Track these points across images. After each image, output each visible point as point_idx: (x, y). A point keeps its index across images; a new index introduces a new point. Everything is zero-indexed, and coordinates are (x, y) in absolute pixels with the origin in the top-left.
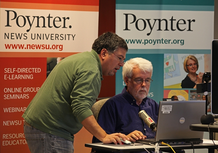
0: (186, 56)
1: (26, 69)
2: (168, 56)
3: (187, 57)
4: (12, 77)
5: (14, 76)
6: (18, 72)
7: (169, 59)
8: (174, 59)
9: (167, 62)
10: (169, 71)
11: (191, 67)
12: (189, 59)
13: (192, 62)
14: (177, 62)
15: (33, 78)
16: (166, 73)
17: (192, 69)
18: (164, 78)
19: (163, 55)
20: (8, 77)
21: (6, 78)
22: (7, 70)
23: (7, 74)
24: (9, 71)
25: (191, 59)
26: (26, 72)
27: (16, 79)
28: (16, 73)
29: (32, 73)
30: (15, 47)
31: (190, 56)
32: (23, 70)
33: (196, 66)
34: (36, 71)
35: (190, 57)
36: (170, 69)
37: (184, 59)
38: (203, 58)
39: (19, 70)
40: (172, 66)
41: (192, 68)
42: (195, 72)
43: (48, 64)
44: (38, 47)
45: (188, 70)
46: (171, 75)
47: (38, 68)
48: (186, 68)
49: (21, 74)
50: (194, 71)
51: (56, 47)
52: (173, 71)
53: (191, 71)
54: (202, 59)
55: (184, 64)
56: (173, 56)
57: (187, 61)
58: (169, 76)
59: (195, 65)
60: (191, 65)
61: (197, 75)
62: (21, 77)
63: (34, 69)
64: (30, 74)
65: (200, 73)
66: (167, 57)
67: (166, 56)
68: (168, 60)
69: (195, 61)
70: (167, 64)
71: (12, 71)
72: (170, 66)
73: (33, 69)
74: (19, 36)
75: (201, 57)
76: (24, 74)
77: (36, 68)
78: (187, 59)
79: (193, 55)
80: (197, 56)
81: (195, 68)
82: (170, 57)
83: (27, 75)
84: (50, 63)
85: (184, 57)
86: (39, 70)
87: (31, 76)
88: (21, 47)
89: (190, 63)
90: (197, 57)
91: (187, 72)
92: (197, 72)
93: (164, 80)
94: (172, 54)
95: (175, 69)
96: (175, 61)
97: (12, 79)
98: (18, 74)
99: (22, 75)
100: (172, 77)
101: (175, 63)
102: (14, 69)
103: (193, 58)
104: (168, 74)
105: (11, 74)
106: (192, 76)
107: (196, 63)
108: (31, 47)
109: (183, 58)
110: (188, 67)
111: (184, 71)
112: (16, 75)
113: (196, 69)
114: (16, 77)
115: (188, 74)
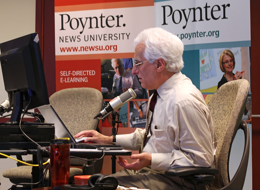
0: (221, 51)
1: (81, 71)
2: (203, 52)
3: (223, 52)
4: (68, 80)
5: (70, 79)
6: (73, 75)
7: (205, 56)
8: (209, 56)
9: (202, 59)
10: (205, 71)
11: (227, 65)
12: (225, 54)
13: (228, 58)
14: (212, 59)
15: (87, 81)
16: (202, 73)
17: (229, 68)
18: (200, 80)
19: (198, 51)
20: (64, 80)
21: (62, 81)
22: (63, 73)
23: (63, 77)
24: (65, 74)
25: (227, 54)
26: (81, 75)
27: (72, 82)
28: (71, 76)
29: (86, 76)
30: (69, 50)
31: (225, 50)
32: (78, 73)
33: (232, 63)
34: (90, 74)
35: (226, 52)
36: (206, 68)
37: (220, 55)
38: (240, 52)
39: (74, 73)
40: (208, 64)
41: (229, 66)
42: (232, 72)
43: (102, 66)
44: (92, 49)
45: (224, 69)
46: (207, 76)
47: (92, 71)
48: (222, 66)
49: (76, 76)
50: (230, 70)
51: (110, 47)
52: (209, 70)
53: (227, 69)
54: (238, 54)
55: (220, 62)
56: (209, 52)
57: (223, 56)
58: (205, 76)
59: (231, 61)
60: (227, 63)
61: (234, 74)
62: (76, 80)
63: (89, 72)
64: (85, 77)
65: (237, 72)
66: (202, 54)
67: (202, 52)
68: (203, 57)
69: (231, 57)
70: (203, 62)
71: (68, 74)
72: (206, 65)
73: (87, 71)
74: (73, 39)
75: (238, 51)
76: (78, 76)
77: (90, 71)
78: (222, 54)
79: (229, 49)
80: (233, 50)
81: (231, 66)
82: (205, 53)
83: (82, 78)
84: (104, 65)
85: (219, 52)
86: (93, 72)
87: (86, 79)
88: (75, 49)
89: (226, 59)
90: (233, 52)
91: (223, 71)
92: (234, 72)
93: (201, 82)
94: (207, 50)
95: (210, 68)
96: (211, 58)
97: (68, 82)
98: (73, 77)
99: (77, 78)
100: (208, 78)
101: (210, 60)
102: (70, 72)
103: (229, 53)
104: (204, 75)
105: (67, 77)
106: (229, 76)
107: (233, 60)
108: (85, 49)
109: (218, 54)
110: (224, 64)
111: (220, 69)
112: (71, 78)
113: (233, 67)
114: (71, 80)
115: (224, 73)
